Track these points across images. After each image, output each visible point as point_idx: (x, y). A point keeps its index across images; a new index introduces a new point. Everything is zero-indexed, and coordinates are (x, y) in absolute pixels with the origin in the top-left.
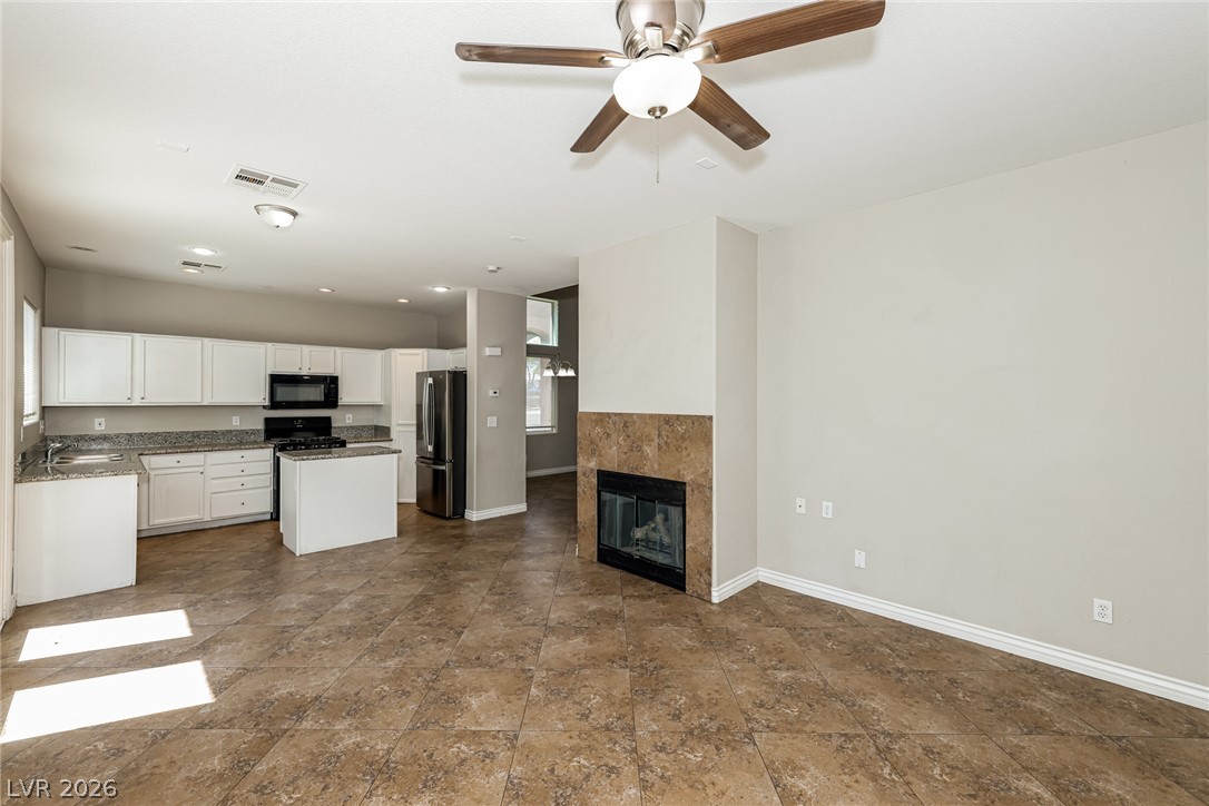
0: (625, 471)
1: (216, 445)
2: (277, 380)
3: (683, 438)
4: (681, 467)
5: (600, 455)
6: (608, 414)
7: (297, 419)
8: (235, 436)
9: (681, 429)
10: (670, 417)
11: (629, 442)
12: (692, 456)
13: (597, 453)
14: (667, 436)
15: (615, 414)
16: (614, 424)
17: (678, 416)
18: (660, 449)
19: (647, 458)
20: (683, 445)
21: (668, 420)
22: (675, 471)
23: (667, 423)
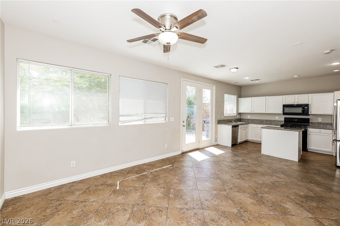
1: (273, 124)
2: (285, 106)
7: (295, 118)
8: (277, 122)
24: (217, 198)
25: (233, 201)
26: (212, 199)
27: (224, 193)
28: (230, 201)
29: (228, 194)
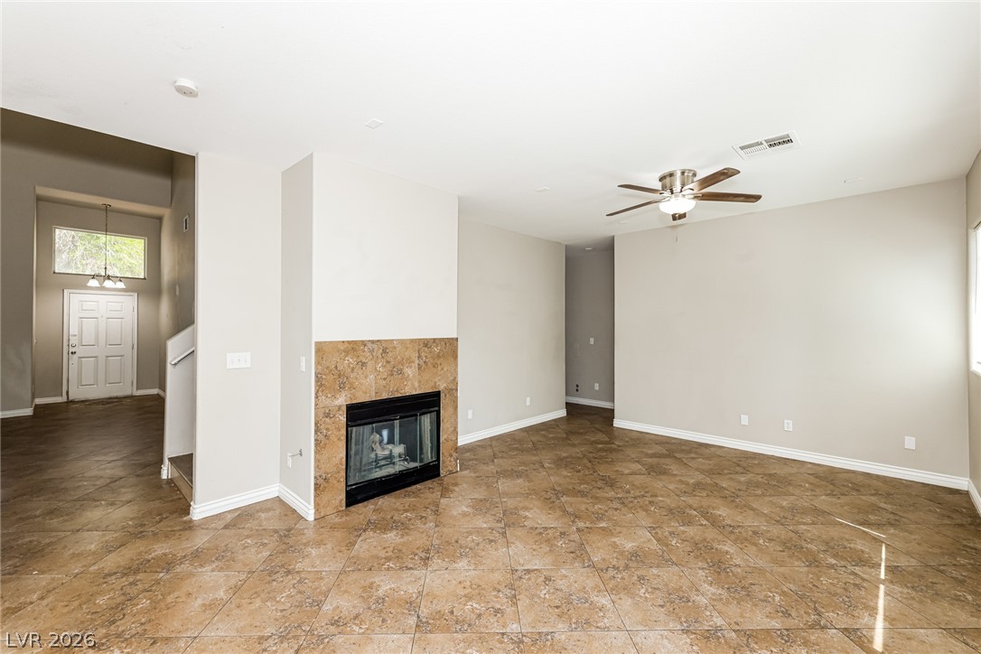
0: (385, 396)
3: (439, 356)
4: (437, 380)
5: (352, 387)
6: (363, 341)
9: (437, 350)
10: (428, 340)
11: (389, 367)
12: (445, 369)
13: (347, 386)
14: (426, 357)
15: (373, 342)
16: (372, 351)
17: (434, 339)
18: (419, 368)
19: (407, 379)
20: (439, 362)
21: (427, 343)
22: (433, 384)
23: (426, 345)
24: (598, 514)
25: (564, 511)
26: (606, 511)
27: (581, 525)
28: (570, 510)
29: (573, 522)
